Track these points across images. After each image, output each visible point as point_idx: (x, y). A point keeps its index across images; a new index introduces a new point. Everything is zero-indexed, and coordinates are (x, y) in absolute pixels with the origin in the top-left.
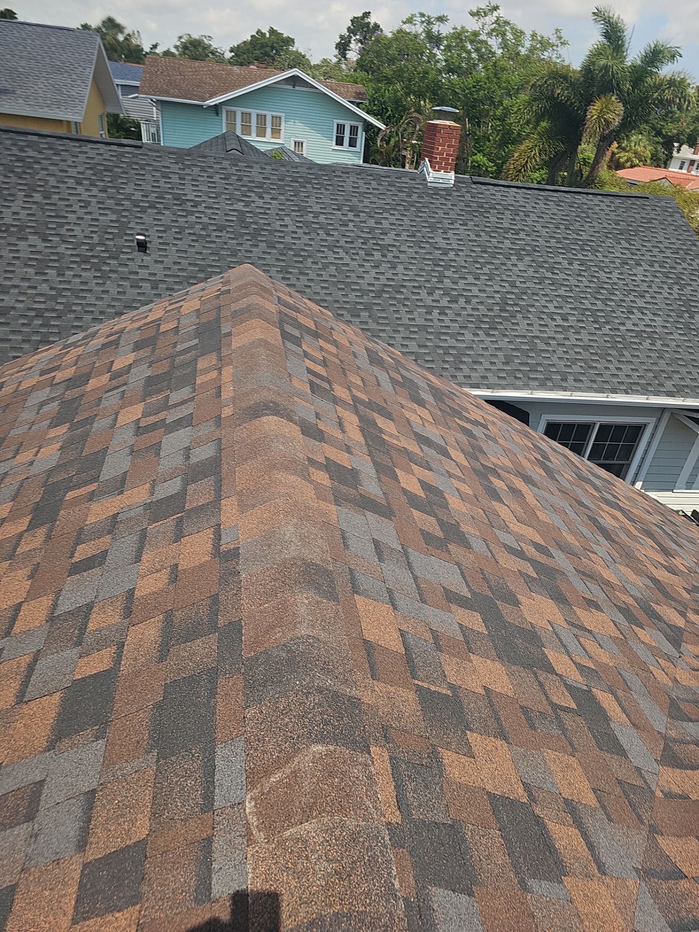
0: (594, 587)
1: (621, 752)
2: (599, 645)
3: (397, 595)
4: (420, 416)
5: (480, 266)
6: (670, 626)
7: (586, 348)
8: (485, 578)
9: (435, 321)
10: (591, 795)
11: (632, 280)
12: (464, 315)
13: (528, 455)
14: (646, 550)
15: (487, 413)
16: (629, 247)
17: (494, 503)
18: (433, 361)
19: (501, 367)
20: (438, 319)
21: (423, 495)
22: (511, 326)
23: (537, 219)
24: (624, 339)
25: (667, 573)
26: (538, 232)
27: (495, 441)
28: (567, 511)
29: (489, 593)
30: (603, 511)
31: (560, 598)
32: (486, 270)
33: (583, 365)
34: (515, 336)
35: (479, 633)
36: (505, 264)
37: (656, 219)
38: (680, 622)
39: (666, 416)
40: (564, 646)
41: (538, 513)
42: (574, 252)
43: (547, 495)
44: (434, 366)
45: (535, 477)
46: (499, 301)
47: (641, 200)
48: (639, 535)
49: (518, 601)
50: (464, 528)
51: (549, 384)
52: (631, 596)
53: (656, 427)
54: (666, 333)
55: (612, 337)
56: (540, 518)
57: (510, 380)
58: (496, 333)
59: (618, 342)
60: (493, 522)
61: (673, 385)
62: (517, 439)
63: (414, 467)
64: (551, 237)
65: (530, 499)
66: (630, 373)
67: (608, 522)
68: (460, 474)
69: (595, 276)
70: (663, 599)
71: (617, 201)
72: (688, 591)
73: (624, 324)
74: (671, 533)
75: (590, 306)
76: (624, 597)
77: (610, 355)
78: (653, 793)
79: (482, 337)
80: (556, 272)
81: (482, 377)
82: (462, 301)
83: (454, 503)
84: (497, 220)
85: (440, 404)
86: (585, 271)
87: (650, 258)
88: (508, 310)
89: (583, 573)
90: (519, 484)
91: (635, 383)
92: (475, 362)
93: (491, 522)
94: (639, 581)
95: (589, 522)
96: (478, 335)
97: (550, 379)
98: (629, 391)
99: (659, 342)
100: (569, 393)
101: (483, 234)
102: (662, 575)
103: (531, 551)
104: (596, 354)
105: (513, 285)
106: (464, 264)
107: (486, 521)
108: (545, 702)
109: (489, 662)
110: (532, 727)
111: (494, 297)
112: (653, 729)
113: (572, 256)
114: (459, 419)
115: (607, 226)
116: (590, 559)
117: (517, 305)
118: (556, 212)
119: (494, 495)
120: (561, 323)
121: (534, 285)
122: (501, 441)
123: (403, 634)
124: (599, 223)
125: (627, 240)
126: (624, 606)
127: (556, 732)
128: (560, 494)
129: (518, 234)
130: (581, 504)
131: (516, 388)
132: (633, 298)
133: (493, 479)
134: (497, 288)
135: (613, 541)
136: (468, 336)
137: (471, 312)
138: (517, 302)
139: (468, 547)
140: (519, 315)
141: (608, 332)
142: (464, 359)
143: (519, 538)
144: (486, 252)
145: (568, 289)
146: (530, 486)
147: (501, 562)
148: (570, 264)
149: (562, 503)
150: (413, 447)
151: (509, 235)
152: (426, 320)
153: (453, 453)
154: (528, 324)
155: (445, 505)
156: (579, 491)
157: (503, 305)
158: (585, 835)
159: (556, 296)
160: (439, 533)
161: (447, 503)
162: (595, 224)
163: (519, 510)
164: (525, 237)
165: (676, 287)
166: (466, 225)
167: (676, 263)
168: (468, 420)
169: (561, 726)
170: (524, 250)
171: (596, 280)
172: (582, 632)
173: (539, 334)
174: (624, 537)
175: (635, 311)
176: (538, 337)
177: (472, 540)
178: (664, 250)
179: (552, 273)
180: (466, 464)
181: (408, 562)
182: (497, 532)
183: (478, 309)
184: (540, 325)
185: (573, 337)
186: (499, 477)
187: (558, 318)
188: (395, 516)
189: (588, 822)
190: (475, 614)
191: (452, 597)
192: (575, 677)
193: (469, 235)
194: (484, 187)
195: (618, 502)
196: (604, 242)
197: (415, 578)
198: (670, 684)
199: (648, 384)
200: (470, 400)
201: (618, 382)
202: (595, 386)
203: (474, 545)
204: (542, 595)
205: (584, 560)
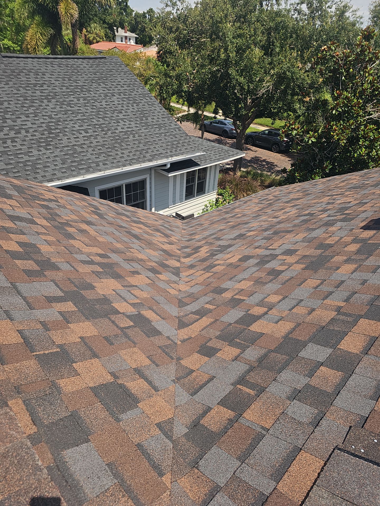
0: (135, 265)
1: (158, 333)
2: (141, 290)
3: (12, 312)
4: (9, 205)
5: (26, 109)
6: (173, 268)
7: (103, 146)
8: (72, 282)
9: (11, 147)
10: (147, 360)
11: (113, 104)
12: (28, 140)
13: (87, 210)
14: (158, 239)
15: (56, 193)
16: (105, 86)
17: (70, 241)
18: (18, 172)
19: (61, 166)
20: (12, 146)
21: (21, 250)
22: (58, 142)
23: (50, 76)
24: (120, 137)
25: (169, 245)
26: (54, 84)
27: (65, 208)
28: (114, 232)
29: (75, 289)
30: (133, 226)
31: (117, 276)
32: (31, 111)
33: (104, 155)
34: (63, 147)
35: (72, 311)
36: (41, 106)
37: (114, 69)
38: (178, 264)
39: (153, 172)
40: (123, 298)
41: (98, 238)
42: (78, 93)
43: (101, 228)
44: (20, 175)
45: (93, 220)
46: (46, 128)
47: (103, 59)
48: (153, 232)
49: (94, 287)
50: (53, 260)
51: (91, 170)
52: (154, 262)
53: (150, 179)
54: (138, 130)
55: (114, 137)
56: (100, 240)
57: (69, 173)
58: (51, 147)
59: (117, 139)
60: (71, 250)
61: (150, 155)
62: (78, 203)
63: (11, 235)
64: (62, 86)
65: (92, 232)
66: (128, 154)
67: (136, 231)
68: (46, 231)
69: (94, 105)
70: (169, 257)
71: (91, 61)
72: (179, 250)
73: (117, 129)
74: (168, 227)
75: (97, 123)
76: (150, 264)
77: (116, 147)
78: (176, 344)
79: (44, 151)
80: (72, 106)
81: (52, 175)
82: (23, 132)
83: (44, 248)
84: (27, 80)
85: (22, 195)
86: (88, 103)
87: (117, 91)
88: (53, 133)
89: (128, 260)
90: (84, 226)
91: (132, 159)
92: (45, 167)
93: (70, 252)
94: (156, 253)
95: (127, 234)
96: (41, 150)
97: (91, 167)
98: (131, 163)
99: (136, 135)
100: (103, 172)
101: (21, 89)
102: (166, 247)
103: (98, 259)
104: (109, 148)
105: (50, 117)
106: (16, 109)
107: (67, 252)
108: (116, 329)
109: (81, 324)
110: (112, 344)
111: (42, 126)
112: (172, 316)
113: (78, 96)
114: (38, 200)
115: (90, 76)
116: (131, 252)
117: (57, 129)
118: (60, 71)
119: (70, 236)
120: (85, 134)
121: (63, 116)
122: (68, 207)
123: (20, 332)
124: (86, 75)
125: (103, 83)
126: (151, 268)
127: (124, 340)
128: (108, 225)
129: (42, 86)
130: (121, 227)
131: (74, 176)
132: (116, 114)
133: (67, 228)
134: (43, 121)
135: (141, 239)
136: (35, 152)
137: (31, 138)
138: (56, 127)
139: (58, 269)
140: (61, 135)
141: (111, 135)
142: (37, 167)
143: (89, 255)
144: (27, 100)
145: (82, 115)
146: (91, 226)
147: (80, 270)
148: (79, 100)
149: (111, 229)
150: (9, 224)
151: (37, 88)
152: (4, 147)
153: (38, 221)
154: (68, 139)
155: (38, 251)
156: (119, 221)
157: (49, 129)
158: (146, 379)
159: (77, 119)
160: (36, 268)
161: (40, 250)
162: (83, 75)
163: (86, 240)
164: (47, 88)
165: (135, 105)
166: (8, 84)
167: (131, 92)
168: (45, 200)
169: (127, 336)
170: (50, 95)
171: (95, 107)
172: (132, 288)
173: (75, 143)
174: (146, 236)
175: (120, 121)
176: (75, 145)
177: (60, 265)
178: (123, 85)
179: (70, 107)
180: (49, 224)
181: (17, 291)
182: (75, 255)
183: (35, 135)
184: (74, 138)
185: (94, 141)
186: (71, 226)
187: (83, 132)
188: (3, 268)
189: (147, 373)
190: (68, 303)
191: (51, 300)
192: (131, 310)
193: (12, 91)
194: (11, 59)
195: (140, 220)
196: (92, 85)
197: (25, 299)
198: (177, 293)
199: (138, 158)
200: (44, 189)
201: (125, 160)
202: (114, 165)
203: (62, 267)
204: (107, 278)
205: (127, 253)
